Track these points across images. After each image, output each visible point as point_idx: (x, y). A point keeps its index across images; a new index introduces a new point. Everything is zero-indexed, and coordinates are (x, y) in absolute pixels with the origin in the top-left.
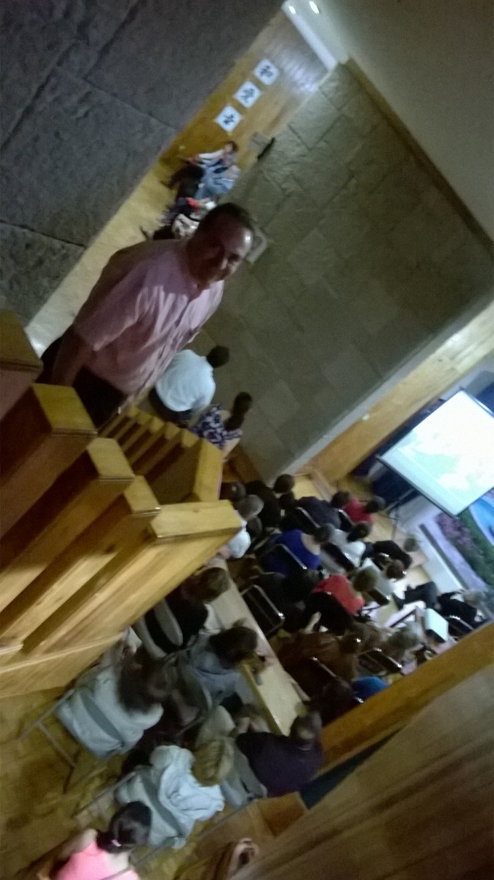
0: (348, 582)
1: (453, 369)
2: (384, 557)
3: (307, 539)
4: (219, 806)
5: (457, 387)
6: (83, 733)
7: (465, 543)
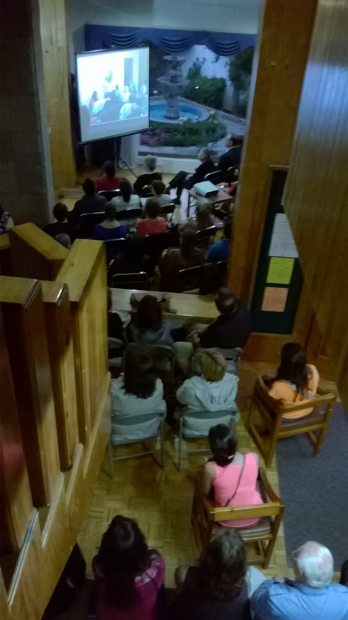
0: (147, 219)
1: (59, 49)
2: (146, 188)
3: (106, 224)
4: (236, 379)
5: (72, 56)
6: (137, 435)
7: (165, 138)
